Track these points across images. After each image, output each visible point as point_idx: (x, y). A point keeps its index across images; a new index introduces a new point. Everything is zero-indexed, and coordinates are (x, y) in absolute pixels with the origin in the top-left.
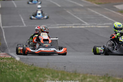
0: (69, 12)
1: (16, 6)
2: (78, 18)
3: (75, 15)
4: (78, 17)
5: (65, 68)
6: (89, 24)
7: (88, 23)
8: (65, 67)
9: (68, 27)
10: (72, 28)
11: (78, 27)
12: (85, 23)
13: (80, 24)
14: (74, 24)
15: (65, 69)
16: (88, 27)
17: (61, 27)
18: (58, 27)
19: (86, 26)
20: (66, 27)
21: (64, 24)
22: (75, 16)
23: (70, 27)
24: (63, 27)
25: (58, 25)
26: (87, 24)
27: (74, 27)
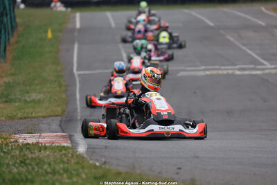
0: (231, 39)
1: (113, 25)
2: (250, 52)
3: (244, 45)
4: (250, 49)
5: (178, 171)
6: (273, 66)
7: (272, 64)
8: (180, 169)
9: (225, 72)
10: (233, 75)
11: (247, 72)
12: (264, 65)
13: (252, 66)
14: (238, 67)
15: (178, 173)
16: (270, 74)
17: (208, 73)
18: (201, 73)
19: (267, 71)
20: (220, 72)
21: (217, 67)
22: (244, 48)
23: (230, 72)
24: (214, 72)
25: (203, 68)
26: (269, 66)
27: (238, 73)
